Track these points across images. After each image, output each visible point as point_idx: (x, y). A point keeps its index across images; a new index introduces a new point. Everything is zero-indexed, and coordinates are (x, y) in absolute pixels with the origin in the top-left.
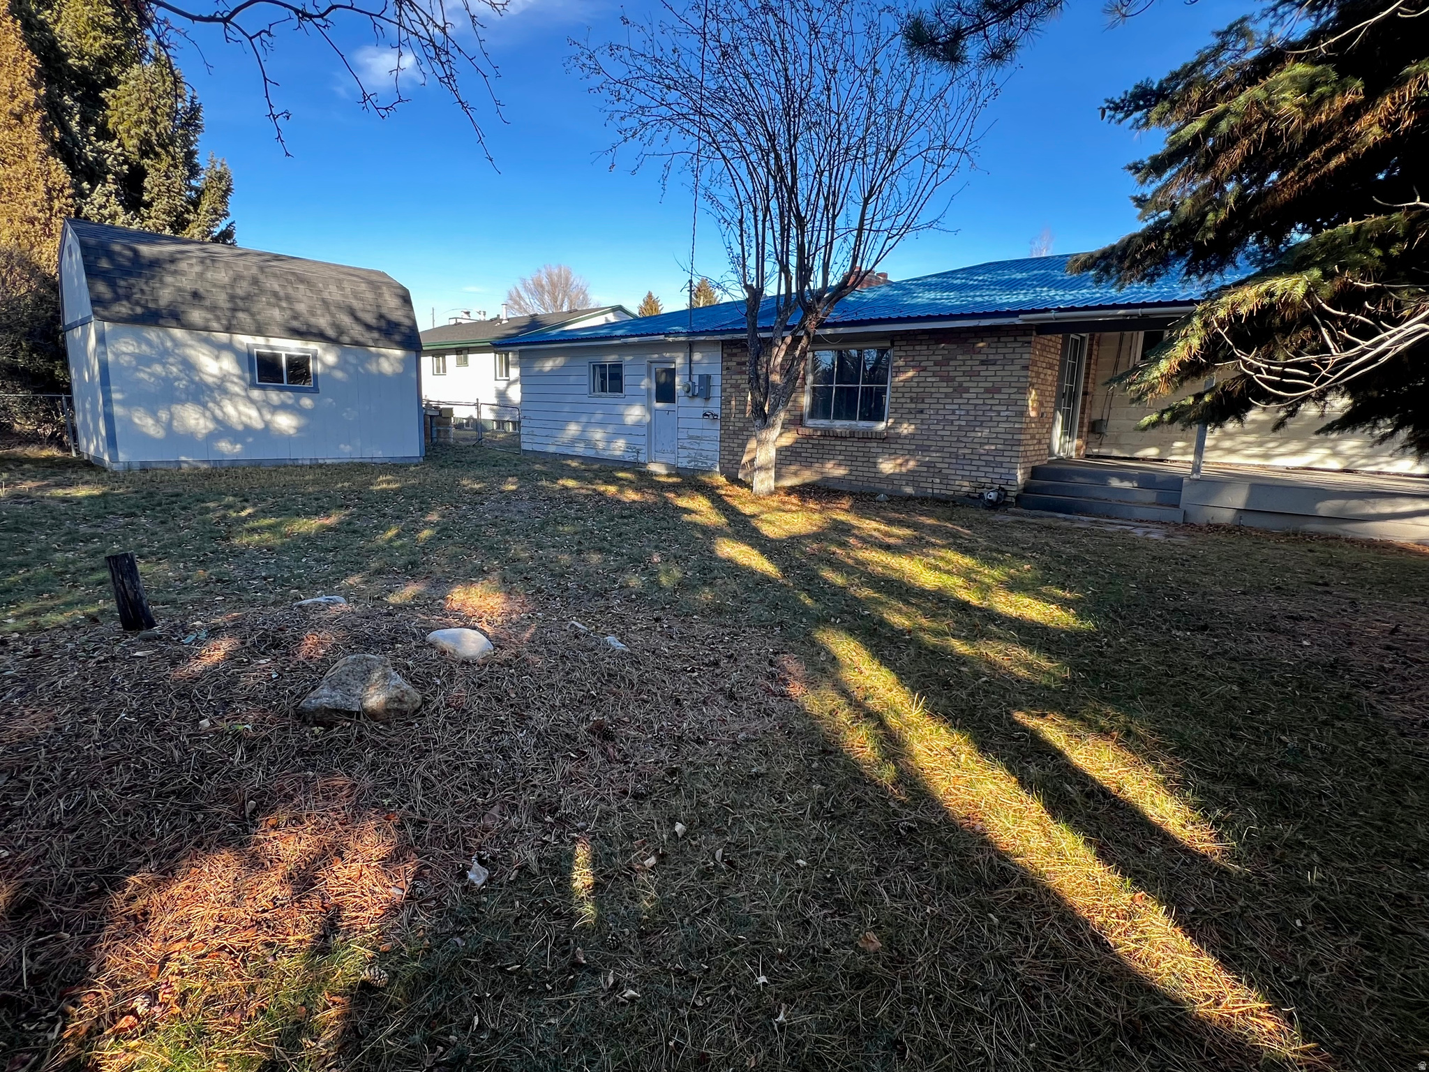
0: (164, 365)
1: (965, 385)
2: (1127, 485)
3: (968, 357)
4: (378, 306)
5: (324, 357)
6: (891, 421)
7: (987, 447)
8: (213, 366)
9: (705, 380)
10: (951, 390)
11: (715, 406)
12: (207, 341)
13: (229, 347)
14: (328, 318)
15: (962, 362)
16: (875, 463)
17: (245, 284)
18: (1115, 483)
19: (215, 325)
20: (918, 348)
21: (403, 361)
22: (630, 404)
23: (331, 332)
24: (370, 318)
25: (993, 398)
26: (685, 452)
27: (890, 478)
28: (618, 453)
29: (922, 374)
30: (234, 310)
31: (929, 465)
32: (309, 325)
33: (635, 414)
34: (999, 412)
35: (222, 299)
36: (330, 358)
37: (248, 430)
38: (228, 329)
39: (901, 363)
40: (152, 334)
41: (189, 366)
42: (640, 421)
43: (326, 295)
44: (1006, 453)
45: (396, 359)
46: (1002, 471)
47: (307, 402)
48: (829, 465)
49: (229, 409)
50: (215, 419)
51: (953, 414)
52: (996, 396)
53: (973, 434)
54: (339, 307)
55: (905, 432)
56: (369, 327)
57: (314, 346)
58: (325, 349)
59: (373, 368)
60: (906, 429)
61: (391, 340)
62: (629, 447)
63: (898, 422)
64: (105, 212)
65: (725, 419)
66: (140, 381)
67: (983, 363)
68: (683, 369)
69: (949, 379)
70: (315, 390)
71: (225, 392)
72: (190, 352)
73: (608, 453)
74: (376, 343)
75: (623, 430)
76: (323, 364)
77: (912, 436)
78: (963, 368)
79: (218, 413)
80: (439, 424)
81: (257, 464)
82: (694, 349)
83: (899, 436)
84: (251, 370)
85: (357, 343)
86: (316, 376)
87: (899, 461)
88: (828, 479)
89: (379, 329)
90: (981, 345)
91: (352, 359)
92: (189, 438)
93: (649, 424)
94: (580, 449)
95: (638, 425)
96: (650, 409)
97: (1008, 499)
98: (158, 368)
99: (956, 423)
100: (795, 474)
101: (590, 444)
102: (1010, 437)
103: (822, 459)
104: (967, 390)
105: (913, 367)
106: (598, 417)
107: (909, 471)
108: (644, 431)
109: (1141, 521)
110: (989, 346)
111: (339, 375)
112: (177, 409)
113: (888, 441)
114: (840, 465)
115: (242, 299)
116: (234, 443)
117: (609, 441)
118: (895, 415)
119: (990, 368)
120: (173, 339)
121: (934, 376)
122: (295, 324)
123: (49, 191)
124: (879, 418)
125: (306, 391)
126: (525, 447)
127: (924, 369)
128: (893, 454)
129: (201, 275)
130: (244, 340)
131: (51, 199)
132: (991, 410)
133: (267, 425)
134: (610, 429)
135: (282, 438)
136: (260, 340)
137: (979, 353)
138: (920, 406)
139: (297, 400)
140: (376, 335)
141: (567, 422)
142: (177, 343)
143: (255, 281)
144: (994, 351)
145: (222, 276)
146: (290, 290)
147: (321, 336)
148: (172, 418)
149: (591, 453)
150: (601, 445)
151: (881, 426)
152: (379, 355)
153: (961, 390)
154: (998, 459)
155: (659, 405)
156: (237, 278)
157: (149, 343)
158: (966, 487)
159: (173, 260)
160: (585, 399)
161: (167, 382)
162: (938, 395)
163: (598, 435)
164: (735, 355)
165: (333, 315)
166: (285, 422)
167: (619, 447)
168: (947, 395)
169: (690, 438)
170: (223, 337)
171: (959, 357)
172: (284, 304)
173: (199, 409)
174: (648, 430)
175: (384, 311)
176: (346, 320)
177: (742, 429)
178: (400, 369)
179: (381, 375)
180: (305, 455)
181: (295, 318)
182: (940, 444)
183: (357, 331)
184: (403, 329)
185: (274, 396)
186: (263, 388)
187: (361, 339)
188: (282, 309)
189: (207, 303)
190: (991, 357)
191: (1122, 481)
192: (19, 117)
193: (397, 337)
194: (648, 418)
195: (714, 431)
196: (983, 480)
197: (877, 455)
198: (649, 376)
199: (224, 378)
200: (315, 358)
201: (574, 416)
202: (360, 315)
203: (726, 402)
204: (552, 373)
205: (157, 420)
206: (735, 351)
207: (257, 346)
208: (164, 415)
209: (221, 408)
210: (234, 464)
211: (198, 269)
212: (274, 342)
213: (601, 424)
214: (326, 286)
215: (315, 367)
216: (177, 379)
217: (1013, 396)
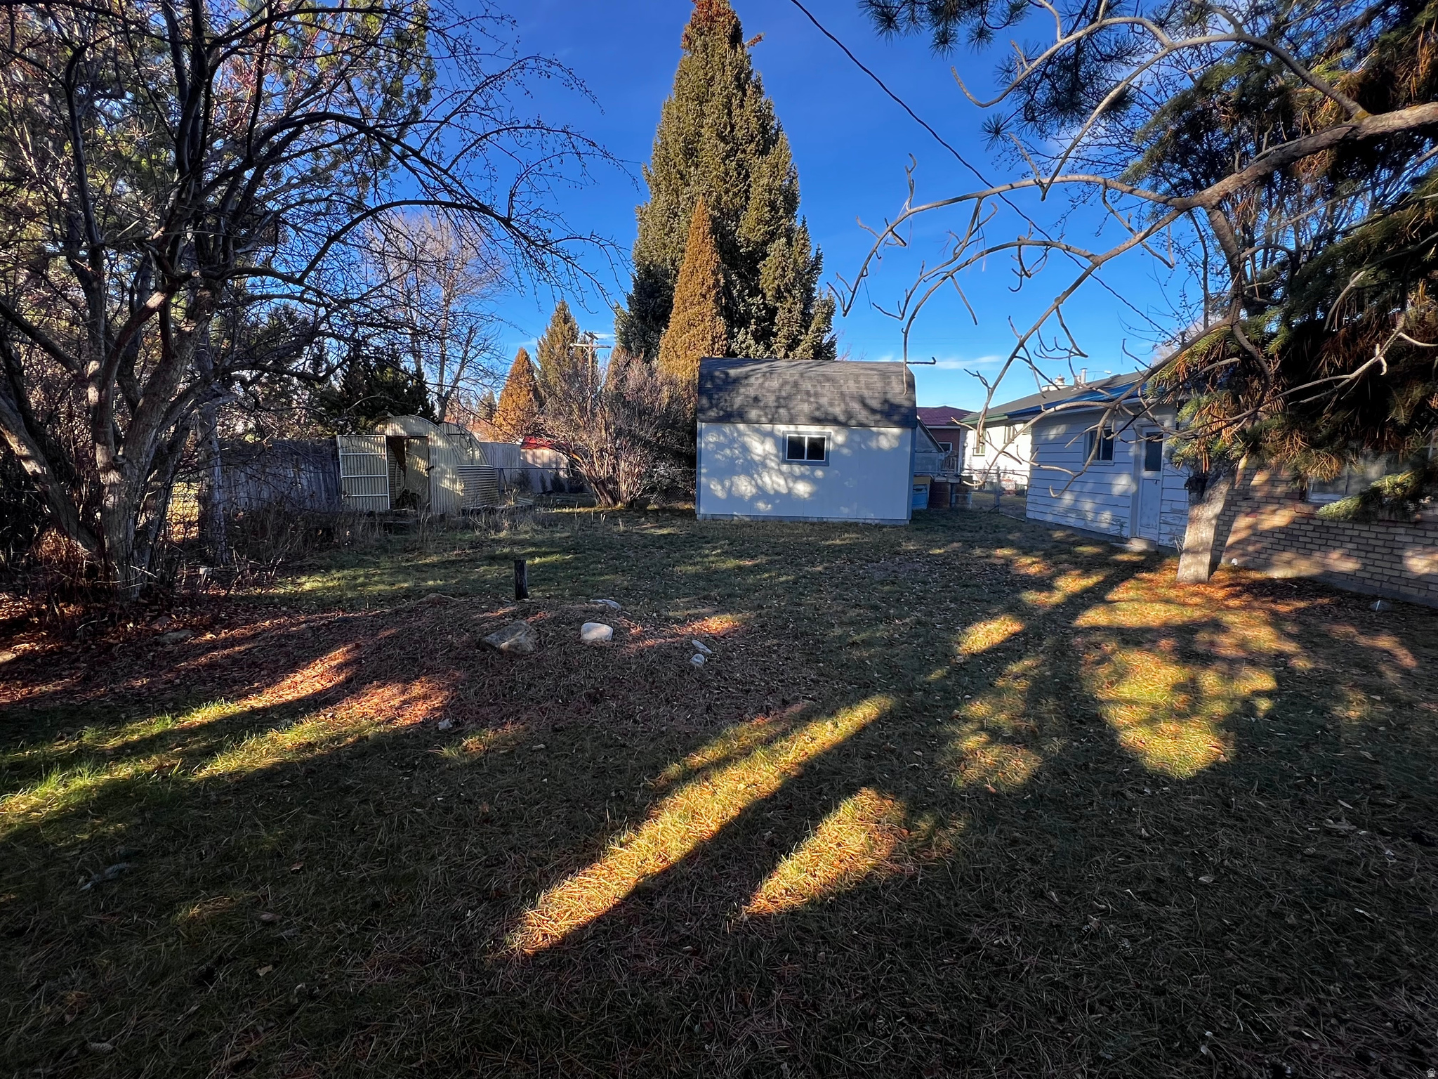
0: (731, 449)
4: (885, 393)
5: (836, 437)
8: (761, 448)
12: (758, 431)
13: (771, 434)
14: (843, 406)
17: (788, 388)
19: (763, 419)
21: (899, 438)
22: (1119, 473)
23: (842, 418)
24: (875, 404)
26: (1168, 528)
28: (1104, 525)
30: (778, 407)
32: (827, 414)
33: (1122, 483)
35: (771, 400)
36: (840, 439)
37: (777, 493)
38: (771, 422)
40: (727, 429)
41: (746, 449)
42: (1126, 492)
43: (844, 389)
45: (893, 435)
47: (819, 473)
48: (1335, 555)
49: (767, 479)
50: (757, 485)
54: (852, 397)
56: (873, 411)
57: (829, 429)
58: (836, 432)
59: (873, 444)
61: (890, 421)
62: (1116, 520)
64: (744, 346)
66: (718, 460)
70: (827, 464)
71: (764, 466)
72: (747, 439)
73: (1095, 525)
74: (877, 424)
75: (1110, 502)
76: (835, 443)
79: (759, 481)
80: (958, 491)
81: (781, 519)
84: (784, 451)
85: (861, 425)
86: (828, 452)
88: (1330, 573)
89: (881, 412)
91: (857, 438)
92: (740, 498)
93: (1135, 495)
94: (1072, 520)
95: (1123, 495)
96: (1136, 479)
98: (728, 452)
100: (1289, 563)
101: (1081, 515)
103: (1326, 547)
106: (1089, 487)
108: (1129, 502)
111: (845, 451)
112: (735, 479)
115: (784, 398)
116: (767, 503)
117: (1097, 512)
120: (738, 431)
122: (817, 414)
123: (713, 338)
125: (819, 464)
126: (1030, 515)
129: (761, 385)
130: (781, 429)
131: (714, 343)
133: (790, 490)
134: (1099, 499)
135: (799, 501)
136: (792, 428)
139: (813, 472)
140: (878, 417)
141: (1064, 491)
142: (741, 434)
143: (796, 384)
145: (775, 384)
146: (819, 388)
147: (835, 421)
148: (732, 485)
149: (1080, 524)
150: (1090, 516)
152: (879, 434)
155: (1147, 474)
156: (785, 383)
157: (725, 435)
159: (747, 377)
160: (1081, 466)
161: (732, 460)
163: (1088, 506)
165: (847, 404)
166: (802, 489)
167: (1106, 519)
169: (1174, 511)
170: (768, 427)
172: (812, 399)
173: (748, 479)
174: (1134, 500)
175: (889, 396)
176: (856, 407)
178: (895, 444)
179: (880, 449)
180: (814, 514)
181: (818, 409)
183: (863, 415)
184: (903, 410)
185: (797, 469)
186: (790, 463)
187: (865, 421)
188: (810, 403)
189: (762, 404)
192: (704, 296)
193: (896, 418)
194: (1134, 488)
198: (1140, 441)
199: (765, 457)
200: (829, 439)
201: (1071, 484)
202: (869, 402)
204: (1056, 441)
205: (723, 487)
207: (789, 432)
208: (727, 484)
209: (761, 478)
210: (766, 519)
211: (761, 381)
212: (802, 428)
213: (1092, 494)
214: (846, 381)
215: (829, 446)
216: (738, 458)
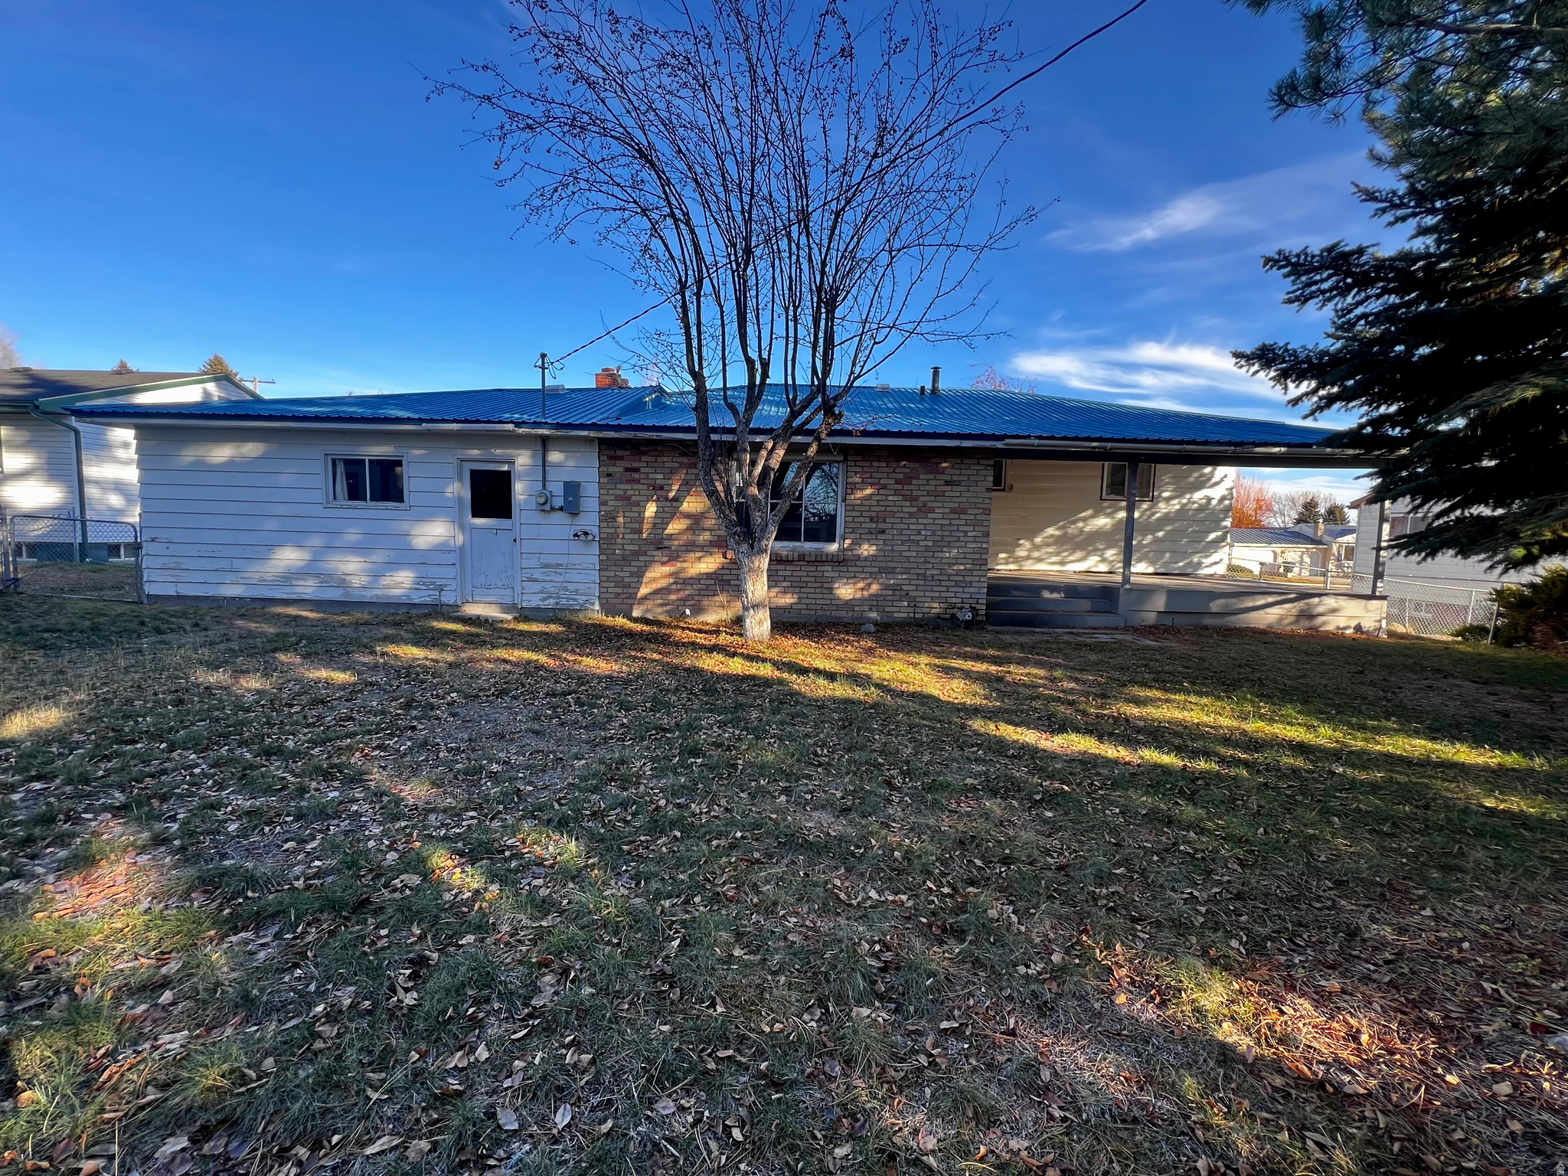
1: (930, 504)
2: (1055, 596)
3: (932, 476)
6: (848, 542)
7: (955, 568)
9: (572, 489)
10: (915, 510)
11: (590, 520)
15: (924, 483)
16: (831, 589)
18: (1046, 594)
20: (876, 464)
22: (421, 520)
25: (959, 518)
26: (536, 587)
27: (849, 604)
28: (397, 592)
29: (881, 492)
31: (894, 588)
33: (434, 532)
34: (966, 532)
39: (857, 480)
42: (444, 544)
44: (975, 573)
46: (972, 590)
51: (919, 534)
52: (962, 517)
53: (941, 555)
55: (866, 553)
60: (867, 550)
62: (420, 583)
63: (857, 543)
65: (606, 543)
67: (947, 483)
68: (528, 473)
69: (913, 499)
73: (373, 592)
75: (418, 560)
77: (873, 558)
78: (928, 488)
82: (549, 446)
83: (858, 558)
87: (861, 585)
90: (944, 465)
93: (462, 548)
94: (308, 588)
95: (441, 549)
96: (461, 527)
97: (980, 618)
99: (924, 543)
101: (330, 580)
102: (978, 556)
104: (932, 510)
105: (871, 484)
106: (350, 539)
107: (871, 595)
108: (452, 558)
109: (1096, 629)
110: (953, 467)
113: (843, 563)
114: (785, 593)
117: (376, 575)
118: (853, 536)
119: (955, 488)
121: (895, 495)
124: (831, 539)
126: (149, 589)
127: (884, 487)
128: (854, 577)
132: (958, 530)
134: (378, 557)
137: (943, 473)
138: (881, 526)
141: (272, 547)
144: (958, 472)
149: (335, 595)
150: (357, 581)
151: (834, 547)
153: (925, 510)
154: (968, 579)
155: (479, 521)
158: (936, 608)
160: (319, 510)
162: (901, 515)
163: (350, 566)
164: (621, 458)
167: (401, 583)
168: (911, 515)
169: (546, 566)
171: (923, 476)
174: (459, 557)
177: (636, 554)
182: (905, 565)
190: (955, 478)
191: (1052, 593)
194: (458, 540)
195: (591, 556)
196: (954, 600)
197: (833, 580)
198: (460, 479)
201: (294, 537)
203: (608, 518)
204: (230, 467)
206: (619, 453)
213: (358, 549)
217: (978, 517)
